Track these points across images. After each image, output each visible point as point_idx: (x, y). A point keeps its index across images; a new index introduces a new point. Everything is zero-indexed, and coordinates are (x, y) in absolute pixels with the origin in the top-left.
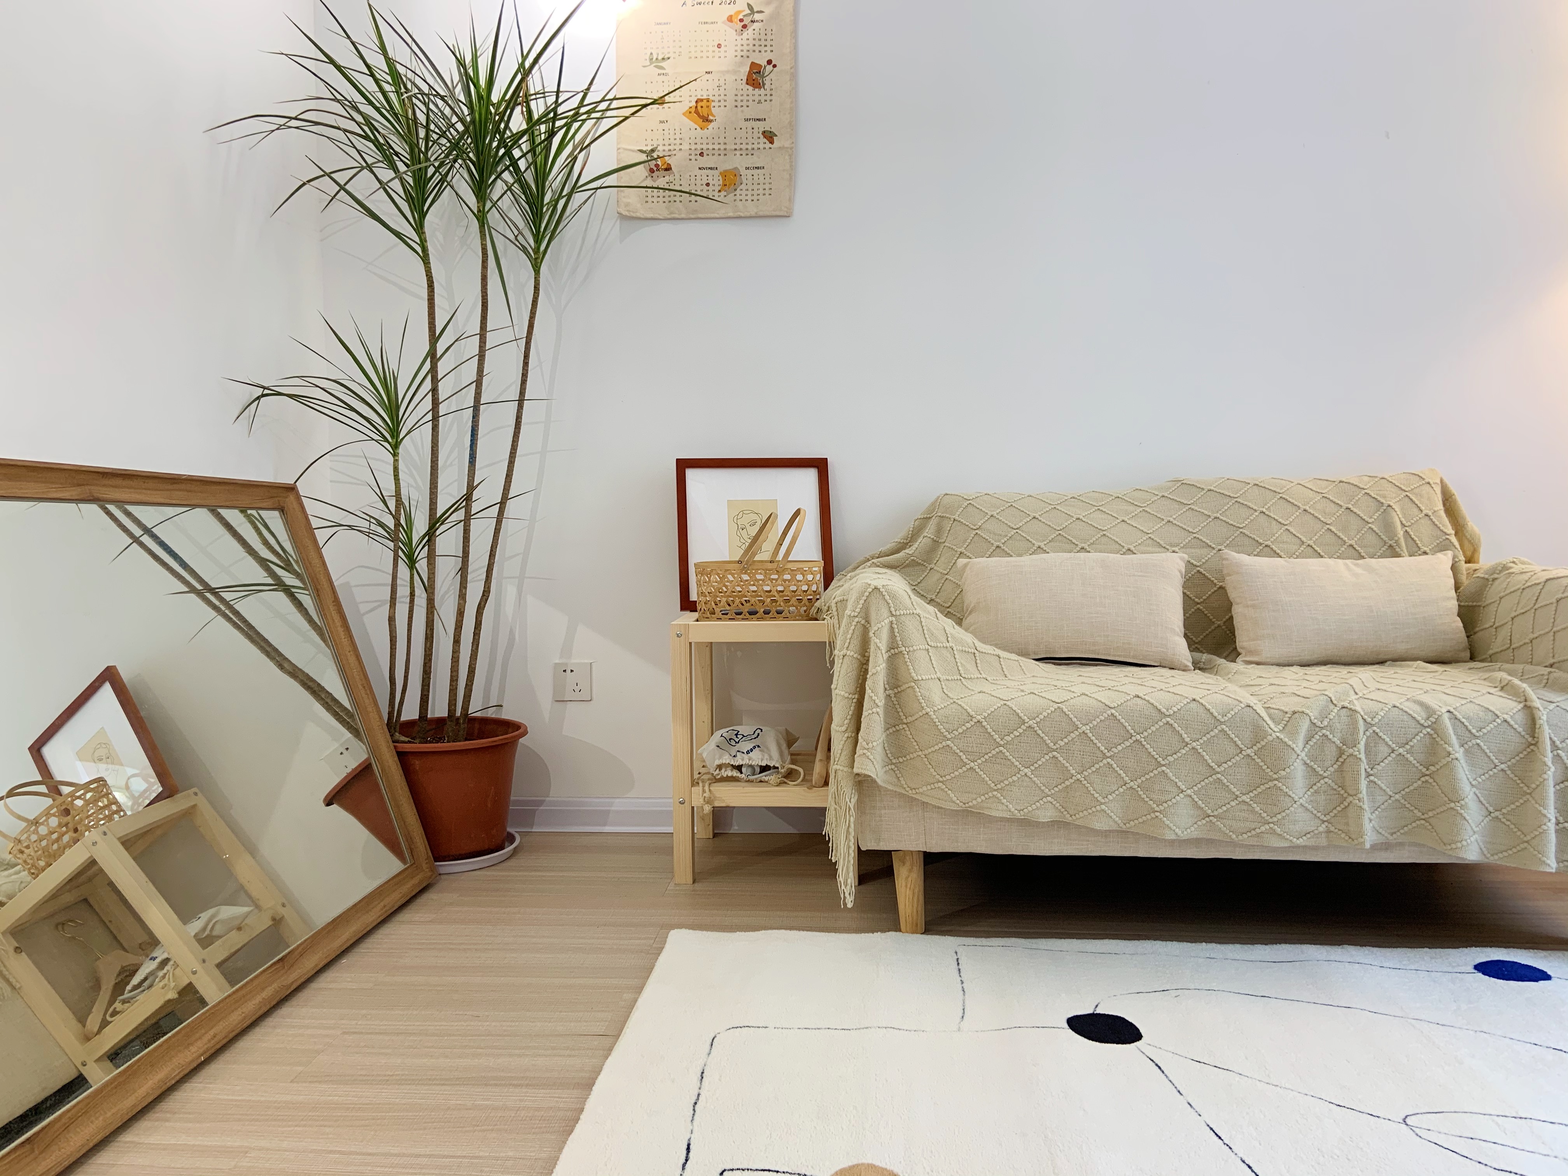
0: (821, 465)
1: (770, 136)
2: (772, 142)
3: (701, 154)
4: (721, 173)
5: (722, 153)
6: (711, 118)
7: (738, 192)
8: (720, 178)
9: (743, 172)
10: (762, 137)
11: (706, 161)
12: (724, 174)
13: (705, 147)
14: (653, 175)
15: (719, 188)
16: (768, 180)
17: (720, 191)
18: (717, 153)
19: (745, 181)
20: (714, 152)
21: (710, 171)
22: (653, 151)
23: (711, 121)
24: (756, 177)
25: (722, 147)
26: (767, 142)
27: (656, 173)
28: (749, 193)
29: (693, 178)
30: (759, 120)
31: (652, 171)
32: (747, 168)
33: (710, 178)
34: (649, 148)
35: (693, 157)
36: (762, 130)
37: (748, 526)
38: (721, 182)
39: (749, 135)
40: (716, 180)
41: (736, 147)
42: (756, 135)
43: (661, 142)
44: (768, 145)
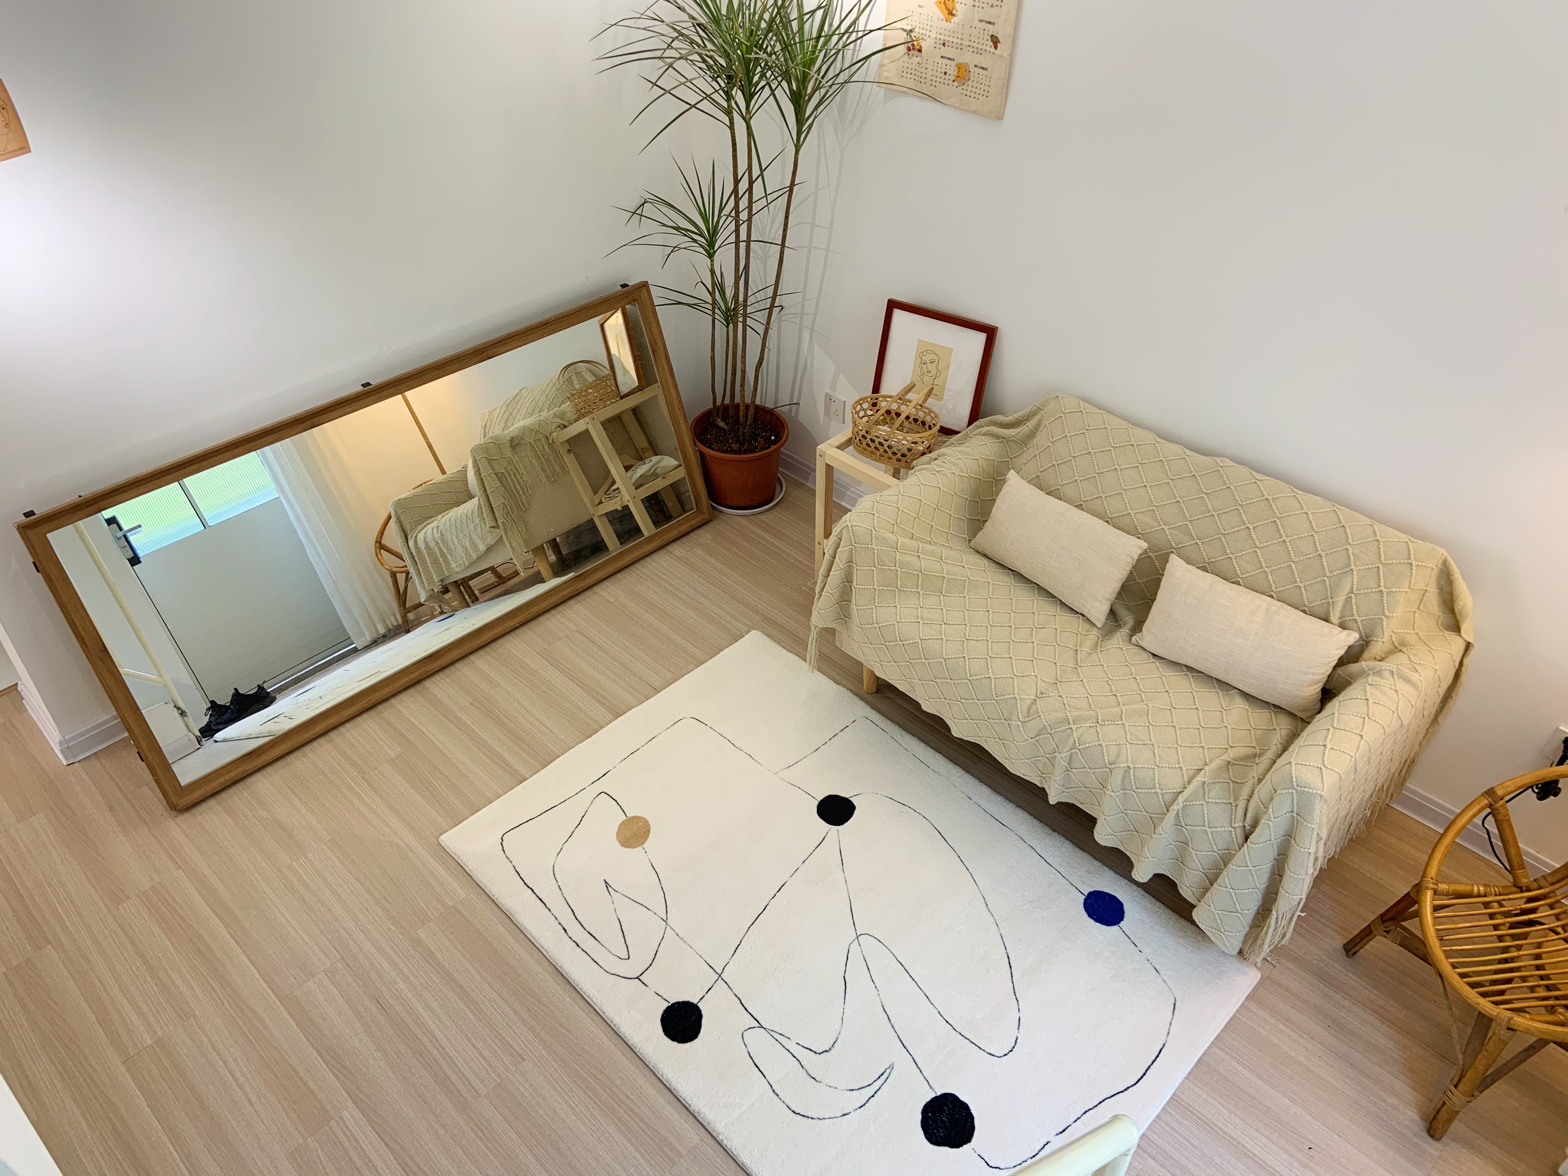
0: (990, 332)
1: (995, 42)
2: (996, 48)
3: (944, 44)
4: (957, 65)
5: (959, 47)
6: (954, 12)
7: (966, 87)
8: (956, 69)
9: (972, 68)
10: (990, 40)
11: (948, 52)
12: (959, 67)
13: (946, 38)
14: (910, 53)
15: (954, 78)
16: (988, 82)
17: (954, 81)
18: (955, 46)
19: (972, 78)
20: (953, 45)
21: (948, 61)
22: (911, 31)
23: (954, 15)
24: (980, 77)
25: (960, 42)
26: (993, 47)
27: (912, 52)
28: (973, 90)
29: (936, 64)
30: (990, 23)
31: (909, 49)
32: (976, 66)
33: (948, 67)
34: (909, 28)
35: (938, 46)
36: (991, 33)
38: (956, 73)
39: (981, 36)
40: (953, 72)
41: (969, 43)
42: (985, 37)
43: (917, 24)
44: (993, 49)
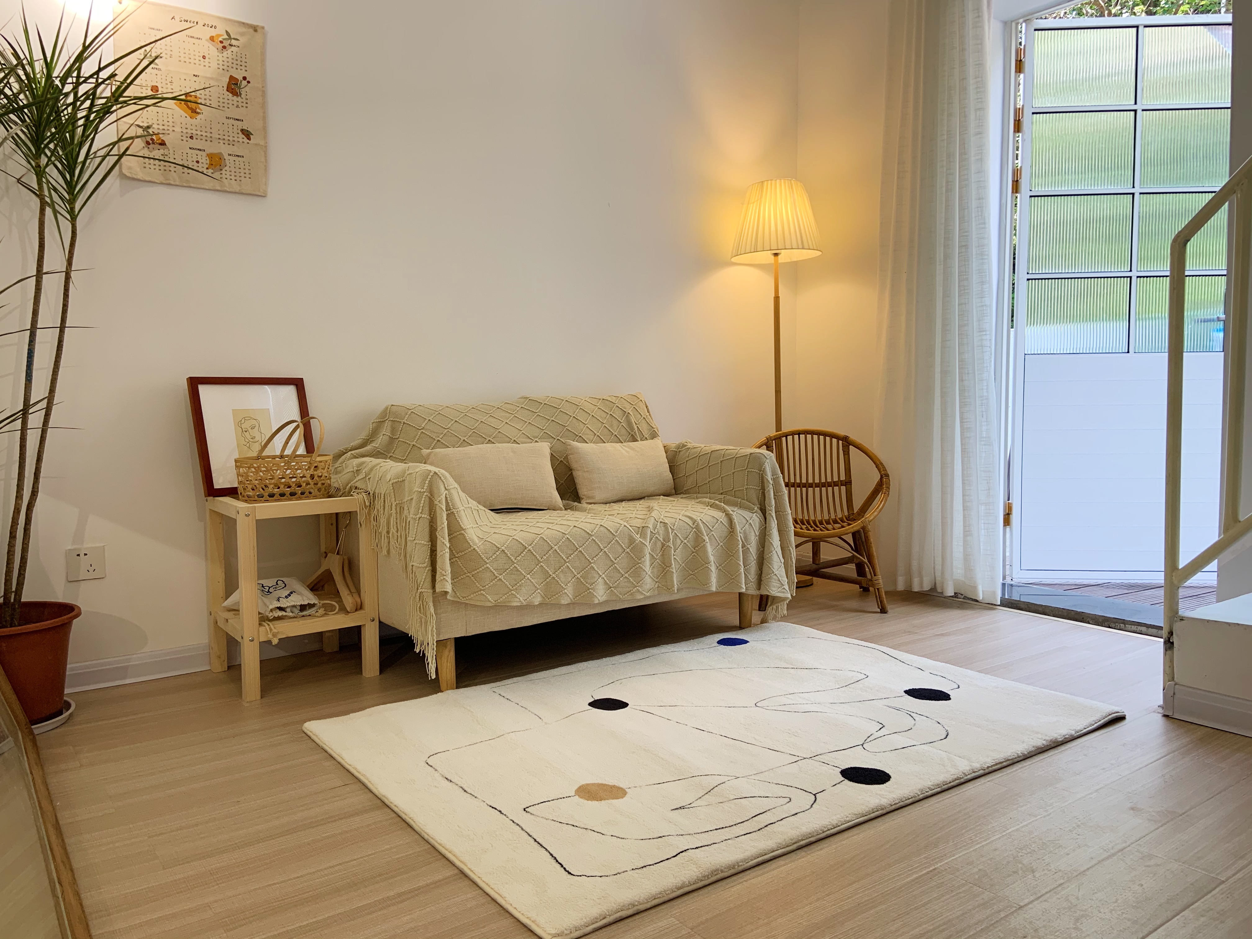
0: (298, 384)
1: (247, 134)
2: (249, 139)
3: (191, 137)
4: (207, 155)
5: (209, 139)
6: (198, 110)
7: (223, 172)
8: (207, 158)
9: (226, 157)
10: (240, 133)
11: (194, 143)
12: (211, 156)
13: (194, 132)
14: (149, 146)
15: (207, 166)
16: (247, 167)
17: (207, 168)
18: (204, 138)
19: (228, 164)
20: (201, 137)
21: (198, 151)
22: (148, 127)
23: (198, 113)
24: (237, 163)
25: (209, 135)
26: (245, 138)
27: (151, 146)
28: (233, 174)
29: (185, 155)
30: (237, 120)
31: (148, 143)
32: (230, 155)
33: (199, 157)
34: (145, 125)
35: (184, 138)
36: (240, 128)
37: (249, 429)
38: (208, 162)
39: (230, 130)
40: (205, 161)
41: (219, 137)
42: (235, 130)
43: (155, 121)
44: (246, 140)
